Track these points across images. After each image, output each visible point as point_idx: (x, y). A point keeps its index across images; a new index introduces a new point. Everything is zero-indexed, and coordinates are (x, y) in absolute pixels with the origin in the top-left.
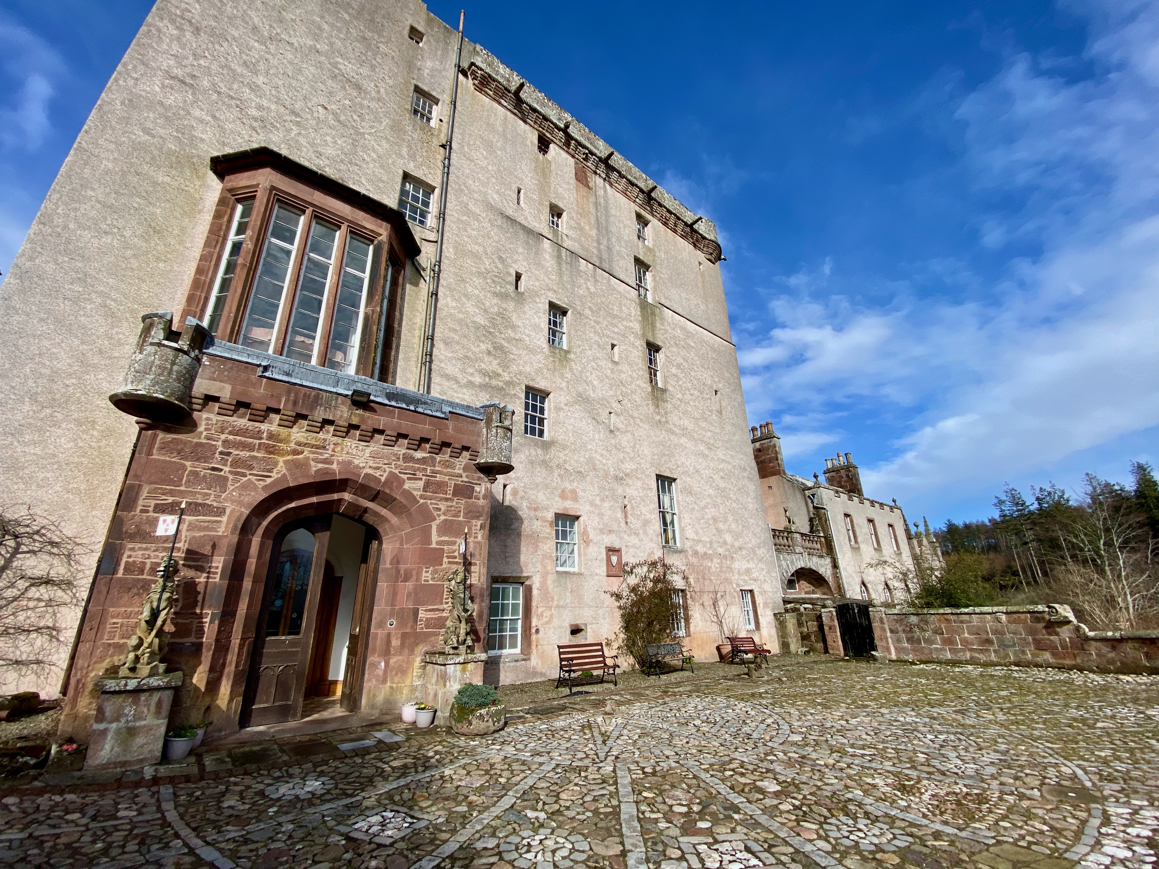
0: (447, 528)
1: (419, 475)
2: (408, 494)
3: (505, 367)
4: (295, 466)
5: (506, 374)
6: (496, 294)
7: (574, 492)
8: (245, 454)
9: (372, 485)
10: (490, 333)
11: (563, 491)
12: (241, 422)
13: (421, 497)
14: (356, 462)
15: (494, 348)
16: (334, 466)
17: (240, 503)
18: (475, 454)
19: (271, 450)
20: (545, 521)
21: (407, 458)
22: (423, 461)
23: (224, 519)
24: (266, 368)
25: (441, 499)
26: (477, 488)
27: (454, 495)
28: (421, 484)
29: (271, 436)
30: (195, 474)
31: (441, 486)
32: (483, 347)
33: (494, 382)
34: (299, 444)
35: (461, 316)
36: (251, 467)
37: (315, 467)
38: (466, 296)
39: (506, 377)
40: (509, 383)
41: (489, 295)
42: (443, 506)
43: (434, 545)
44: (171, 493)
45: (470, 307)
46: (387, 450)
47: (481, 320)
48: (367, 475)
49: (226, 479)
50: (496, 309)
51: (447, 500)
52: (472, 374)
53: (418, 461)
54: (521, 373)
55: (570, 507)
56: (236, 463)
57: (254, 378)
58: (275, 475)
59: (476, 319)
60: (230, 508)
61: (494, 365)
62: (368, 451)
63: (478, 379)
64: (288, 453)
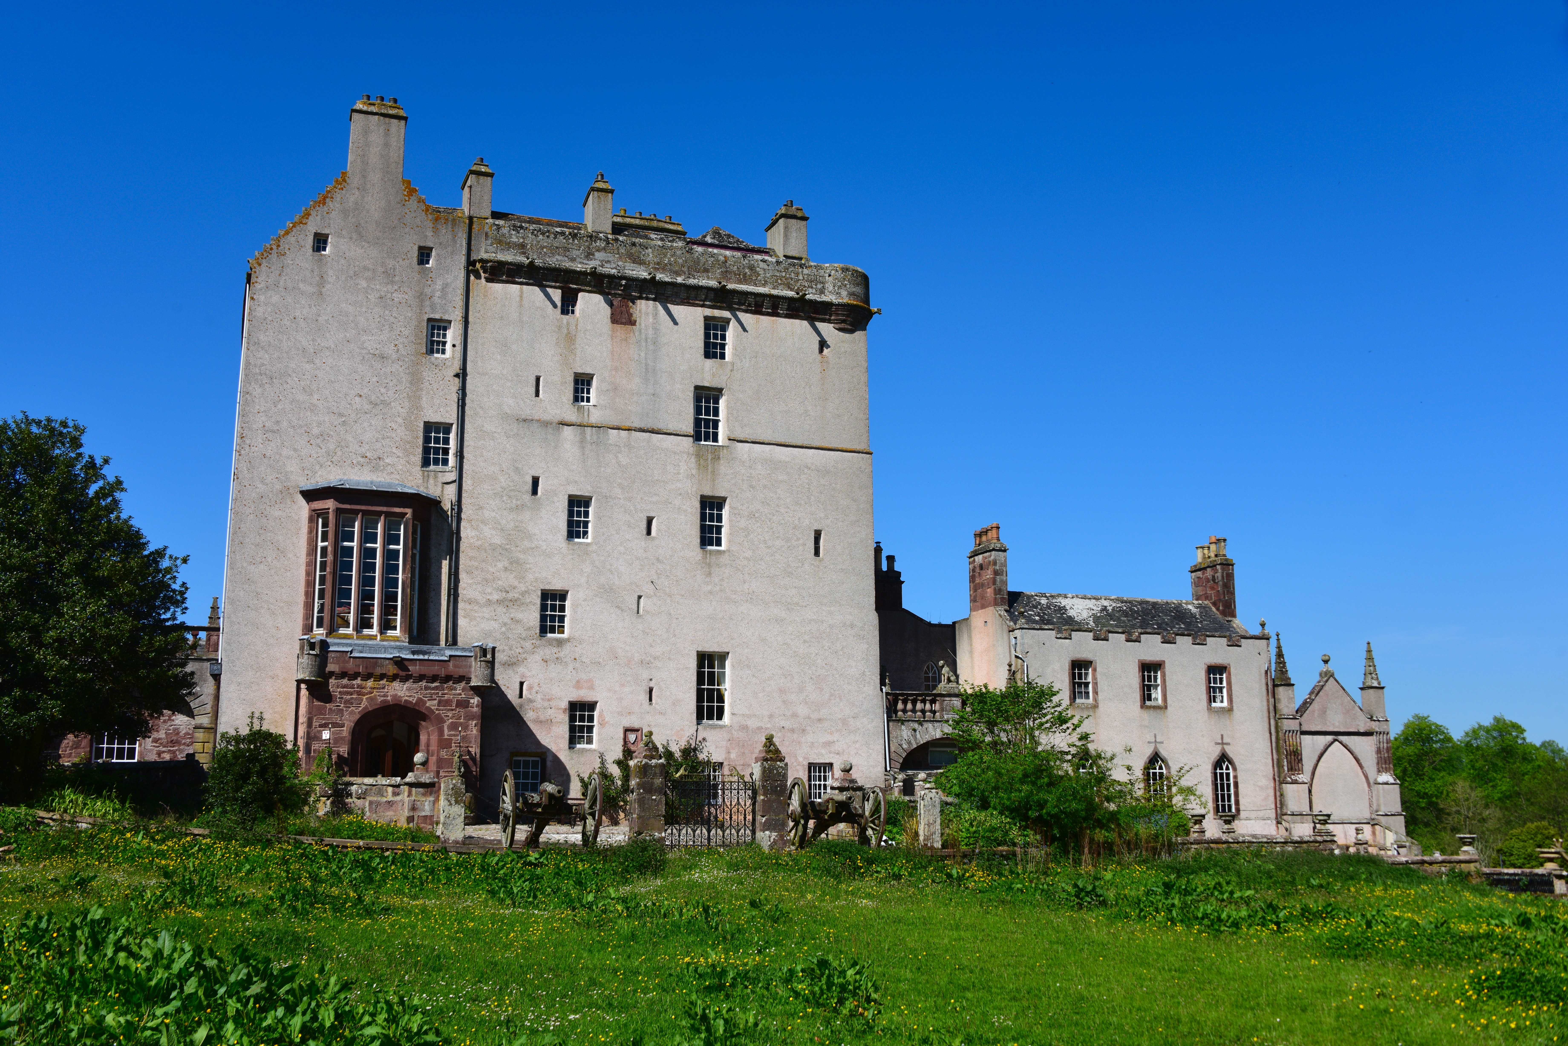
0: (454, 727)
1: (434, 697)
2: (429, 708)
3: (521, 578)
4: (370, 700)
5: (521, 585)
6: (511, 510)
7: (590, 681)
8: (349, 697)
9: (409, 705)
10: (506, 550)
11: (578, 682)
12: (345, 681)
13: (437, 709)
14: (399, 694)
15: (511, 563)
16: (389, 698)
17: (350, 721)
18: (469, 680)
19: (359, 693)
20: (558, 709)
21: (426, 688)
22: (436, 688)
23: (345, 729)
24: (351, 652)
25: (449, 710)
26: (472, 701)
27: (457, 706)
28: (436, 702)
29: (359, 686)
30: (330, 709)
31: (448, 702)
32: (500, 565)
33: (510, 596)
34: (371, 688)
35: (480, 543)
36: (352, 703)
37: (380, 699)
38: (483, 522)
39: (522, 587)
40: (523, 594)
41: (505, 513)
42: (450, 714)
43: (446, 737)
44: (323, 719)
45: (487, 531)
46: (415, 686)
47: (497, 540)
48: (406, 701)
49: (342, 710)
50: (512, 525)
51: (452, 710)
52: (491, 594)
53: (433, 689)
54: (536, 580)
55: (585, 695)
56: (347, 702)
57: (347, 658)
58: (363, 706)
59: (493, 541)
60: (346, 723)
61: (509, 579)
62: (405, 686)
63: (495, 597)
64: (367, 694)
